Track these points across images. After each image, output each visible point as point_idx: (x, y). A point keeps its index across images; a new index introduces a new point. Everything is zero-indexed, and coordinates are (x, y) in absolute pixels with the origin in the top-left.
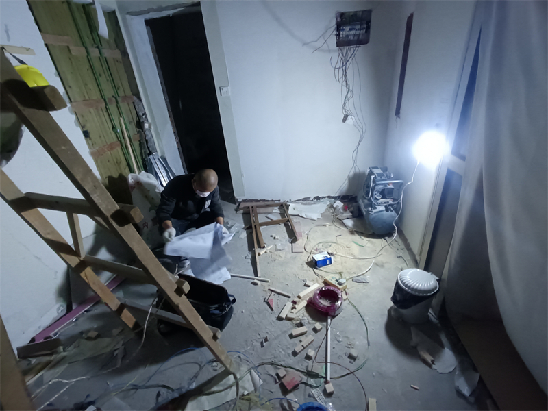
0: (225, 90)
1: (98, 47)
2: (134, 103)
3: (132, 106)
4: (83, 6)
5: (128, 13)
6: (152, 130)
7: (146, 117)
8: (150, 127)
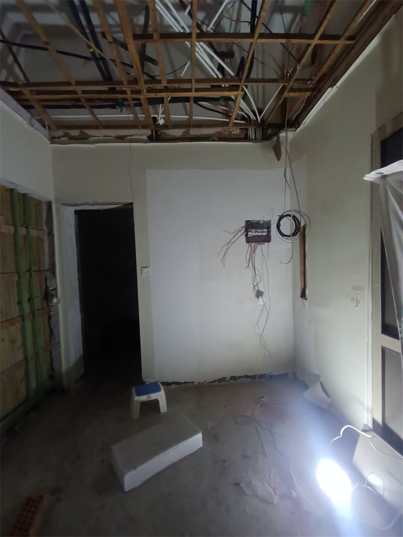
0: (146, 270)
1: (26, 227)
2: (46, 278)
3: (43, 280)
4: (24, 195)
5: (62, 204)
6: (60, 306)
7: (56, 292)
8: (58, 303)
